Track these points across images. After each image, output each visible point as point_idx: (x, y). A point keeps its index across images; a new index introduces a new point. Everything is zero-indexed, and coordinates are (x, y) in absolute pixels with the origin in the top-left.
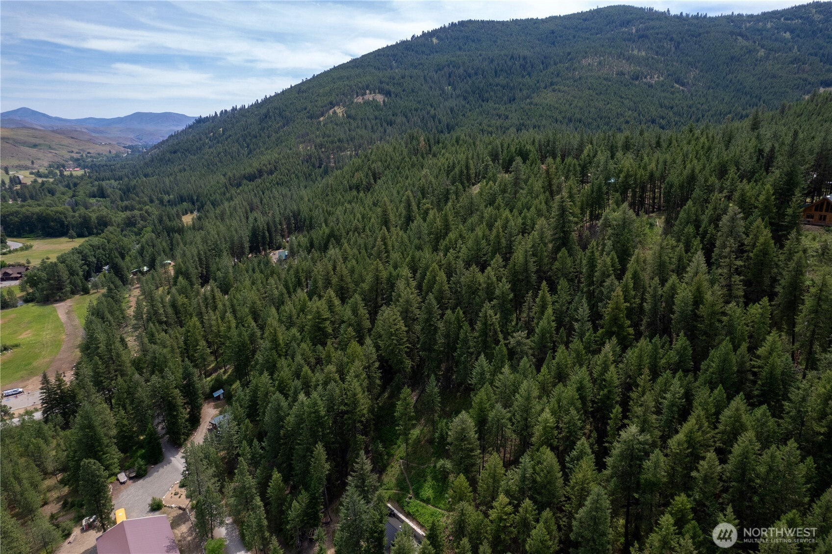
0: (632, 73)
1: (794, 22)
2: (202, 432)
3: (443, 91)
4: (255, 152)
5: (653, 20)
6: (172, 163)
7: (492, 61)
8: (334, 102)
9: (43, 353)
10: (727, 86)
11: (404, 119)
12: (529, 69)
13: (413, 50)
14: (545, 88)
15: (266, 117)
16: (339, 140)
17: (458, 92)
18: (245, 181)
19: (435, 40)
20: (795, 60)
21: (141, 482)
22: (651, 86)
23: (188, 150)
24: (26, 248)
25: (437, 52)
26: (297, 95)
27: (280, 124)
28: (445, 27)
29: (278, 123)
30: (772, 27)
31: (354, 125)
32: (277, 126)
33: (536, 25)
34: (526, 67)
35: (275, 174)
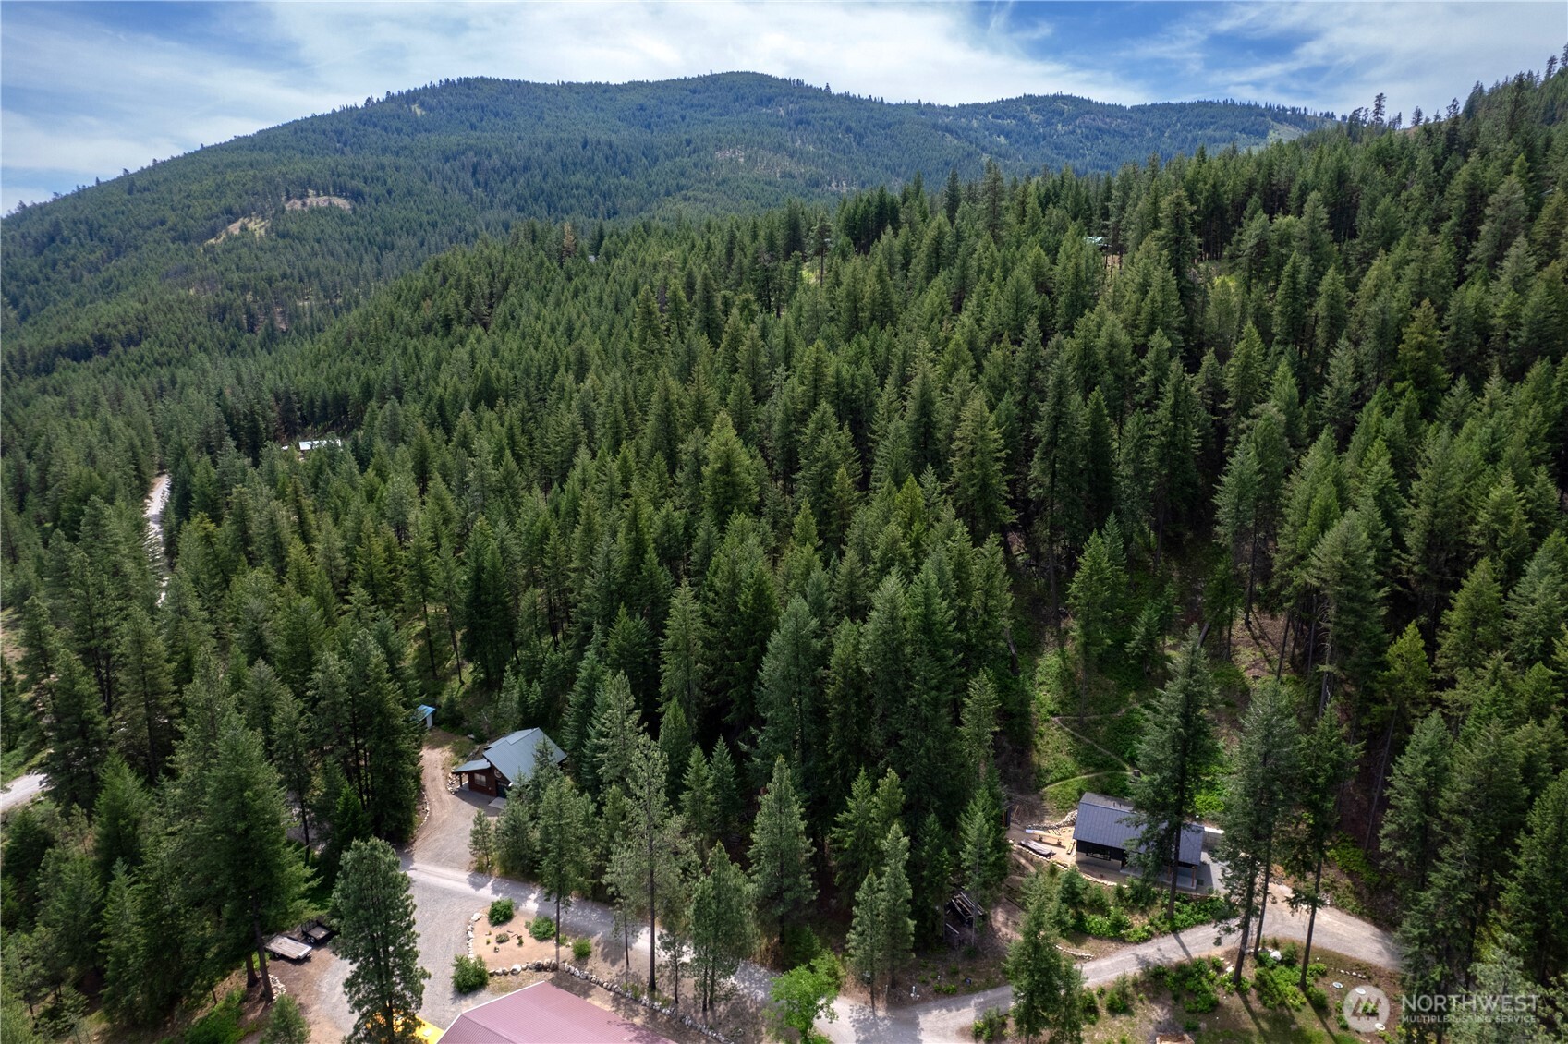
0: (807, 176)
1: (1005, 122)
2: (440, 800)
3: (470, 195)
5: (809, 98)
7: (550, 148)
8: (236, 208)
12: (625, 164)
13: (375, 126)
14: (668, 194)
17: (502, 197)
18: (63, 361)
19: (417, 110)
25: (429, 130)
26: (126, 196)
27: (100, 253)
29: (92, 251)
30: (979, 126)
31: (305, 251)
32: (92, 257)
33: (608, 95)
34: (617, 160)
35: (145, 345)
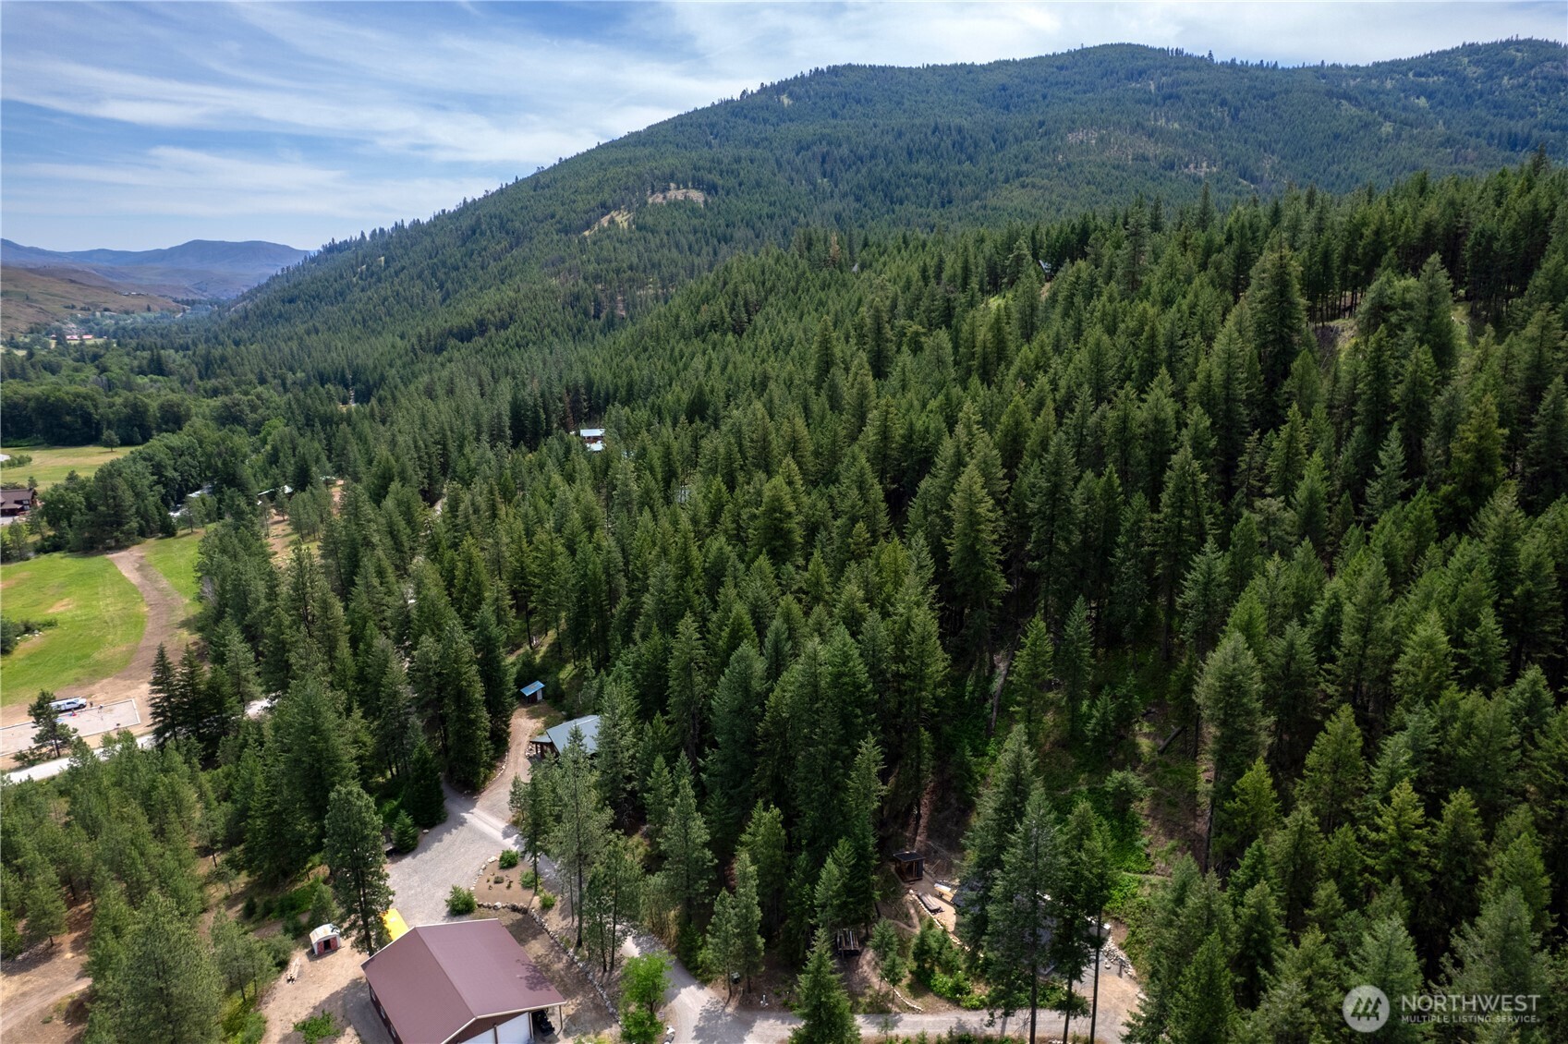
0: (1162, 158)
1: (1431, 80)
2: (516, 762)
3: (815, 185)
4: (458, 296)
5: (1185, 69)
6: (288, 320)
7: (900, 135)
8: (610, 202)
9: (110, 637)
10: (1333, 184)
11: (751, 234)
12: (971, 149)
13: (746, 117)
14: (1007, 181)
15: (474, 232)
16: (631, 268)
17: (843, 187)
18: (452, 342)
19: (786, 100)
20: (1448, 142)
21: (407, 861)
22: (1198, 181)
23: (317, 297)
24: (22, 462)
25: (791, 120)
26: (532, 193)
27: (504, 244)
28: (803, 76)
29: (499, 242)
30: (1394, 87)
31: (654, 241)
32: (498, 248)
33: (971, 76)
34: (964, 146)
35: (512, 328)
